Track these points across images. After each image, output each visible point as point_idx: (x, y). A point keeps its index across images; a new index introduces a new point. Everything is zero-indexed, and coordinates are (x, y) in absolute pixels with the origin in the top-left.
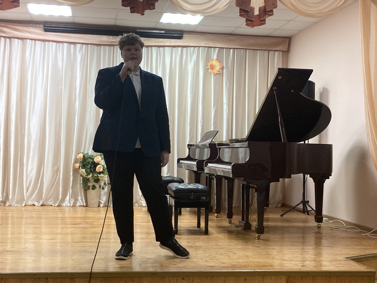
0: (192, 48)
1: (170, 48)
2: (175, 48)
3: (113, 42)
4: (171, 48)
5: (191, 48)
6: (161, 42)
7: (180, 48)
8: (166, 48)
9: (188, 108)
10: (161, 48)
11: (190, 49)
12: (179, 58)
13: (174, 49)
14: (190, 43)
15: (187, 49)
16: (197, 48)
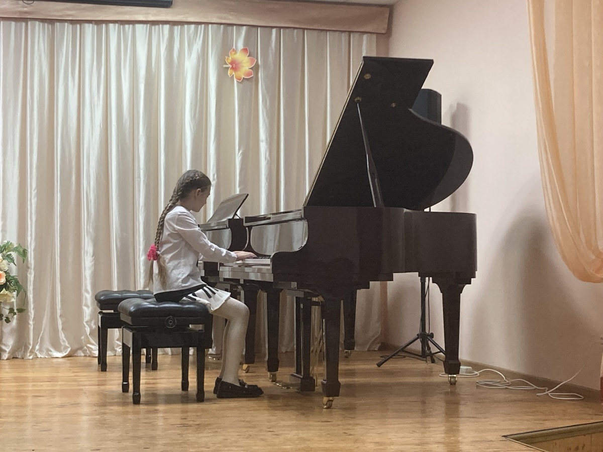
0: (193, 26)
1: (145, 25)
2: (157, 26)
3: (26, 13)
4: (149, 25)
5: (189, 26)
6: (126, 13)
7: (167, 27)
8: (138, 26)
9: (186, 151)
10: (127, 26)
11: (187, 27)
12: (165, 46)
13: (155, 28)
14: (187, 15)
15: (181, 28)
16: (203, 25)
